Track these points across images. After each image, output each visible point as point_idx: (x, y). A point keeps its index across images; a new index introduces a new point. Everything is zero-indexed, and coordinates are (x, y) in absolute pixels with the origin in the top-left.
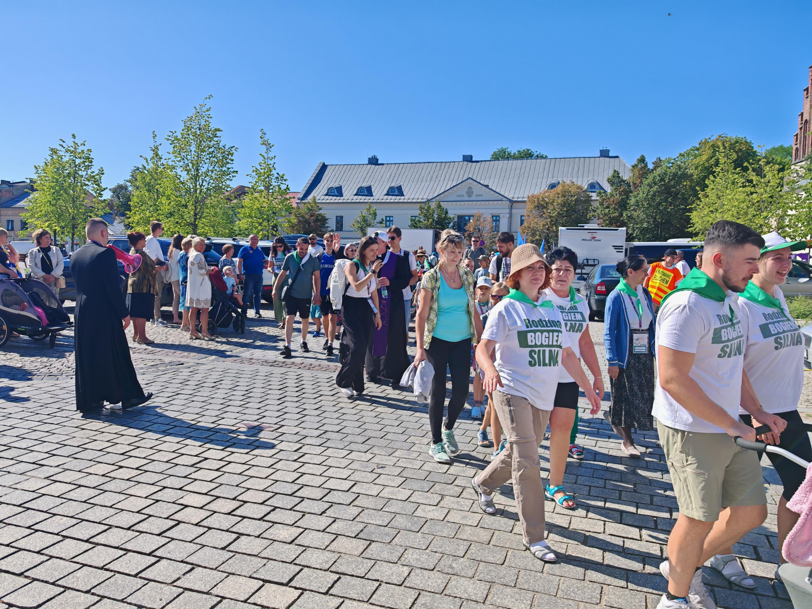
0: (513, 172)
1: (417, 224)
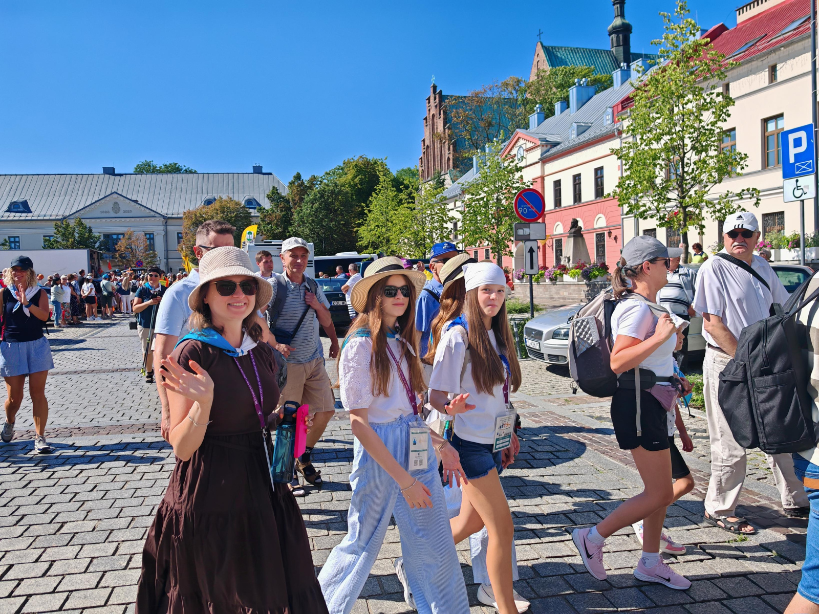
0: (163, 187)
1: (53, 245)
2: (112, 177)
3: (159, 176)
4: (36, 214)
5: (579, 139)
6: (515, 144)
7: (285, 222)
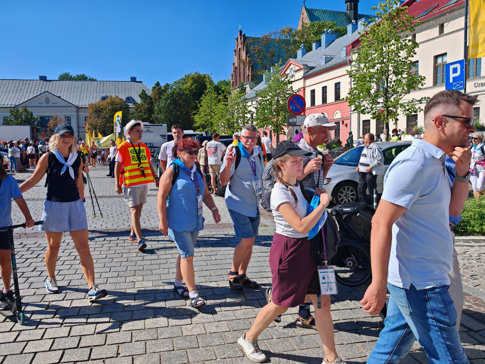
0: (76, 89)
1: (9, 123)
2: (45, 82)
3: (74, 82)
5: (326, 65)
6: (288, 67)
7: (150, 111)
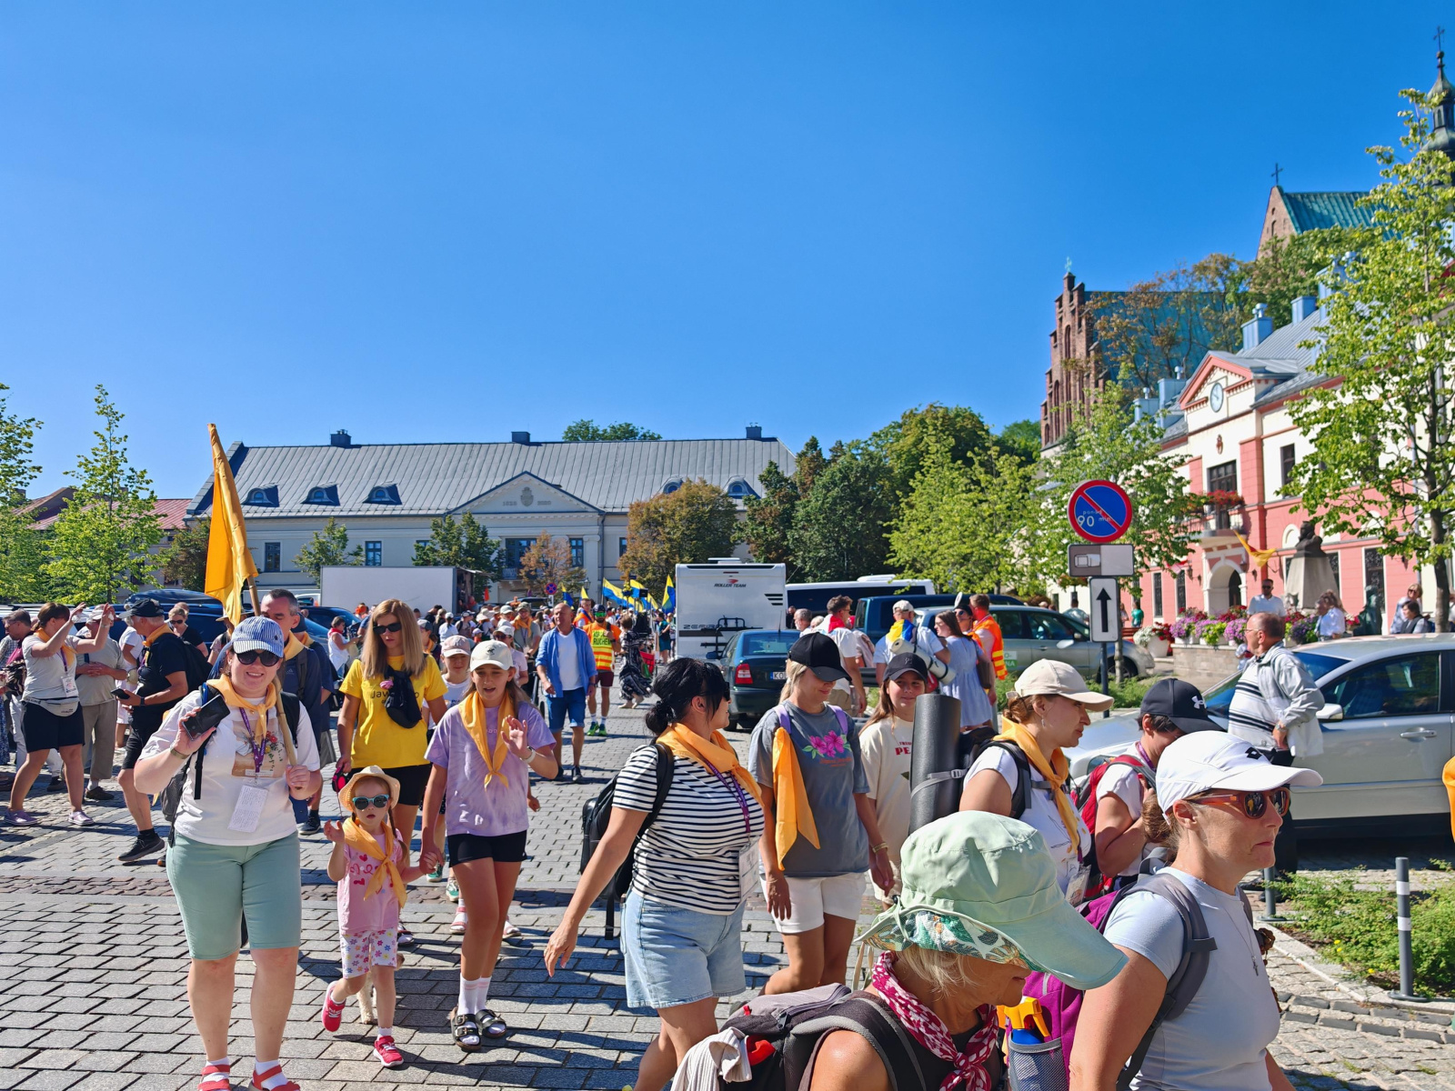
0: (602, 463)
1: (428, 556)
2: (525, 448)
4: (407, 506)
6: (1206, 379)
